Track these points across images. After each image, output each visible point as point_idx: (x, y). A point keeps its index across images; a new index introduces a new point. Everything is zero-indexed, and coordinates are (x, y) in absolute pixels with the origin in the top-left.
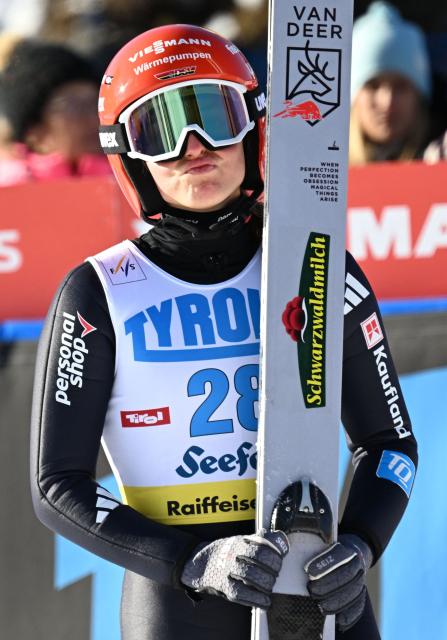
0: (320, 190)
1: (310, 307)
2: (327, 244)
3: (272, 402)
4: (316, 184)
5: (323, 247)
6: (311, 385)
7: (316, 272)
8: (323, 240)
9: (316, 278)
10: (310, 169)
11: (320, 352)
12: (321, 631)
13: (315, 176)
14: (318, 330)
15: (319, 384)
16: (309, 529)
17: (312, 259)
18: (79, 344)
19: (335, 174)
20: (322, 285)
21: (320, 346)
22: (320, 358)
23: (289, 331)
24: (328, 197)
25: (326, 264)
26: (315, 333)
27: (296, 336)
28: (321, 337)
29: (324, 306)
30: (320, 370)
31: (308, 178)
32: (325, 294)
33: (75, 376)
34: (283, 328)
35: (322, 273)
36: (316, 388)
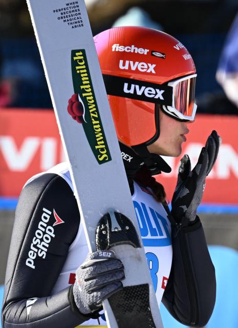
0: (70, 22)
1: (84, 99)
2: (84, 55)
3: (76, 167)
4: (66, 19)
5: (82, 57)
6: (98, 149)
7: (82, 75)
8: (81, 53)
9: (83, 79)
10: (60, 10)
11: (99, 126)
12: (148, 306)
13: (64, 13)
14: (93, 112)
15: (104, 146)
16: (122, 242)
17: (77, 68)
18: (50, 230)
19: (77, 8)
20: (88, 82)
21: (98, 122)
22: (100, 130)
23: (75, 118)
24: (76, 24)
25: (87, 68)
26: (92, 115)
27: (80, 120)
28: (96, 116)
29: (93, 95)
30: (102, 138)
31: (60, 16)
32: (92, 87)
33: (42, 250)
34: (70, 117)
35: (86, 75)
36: (102, 149)
